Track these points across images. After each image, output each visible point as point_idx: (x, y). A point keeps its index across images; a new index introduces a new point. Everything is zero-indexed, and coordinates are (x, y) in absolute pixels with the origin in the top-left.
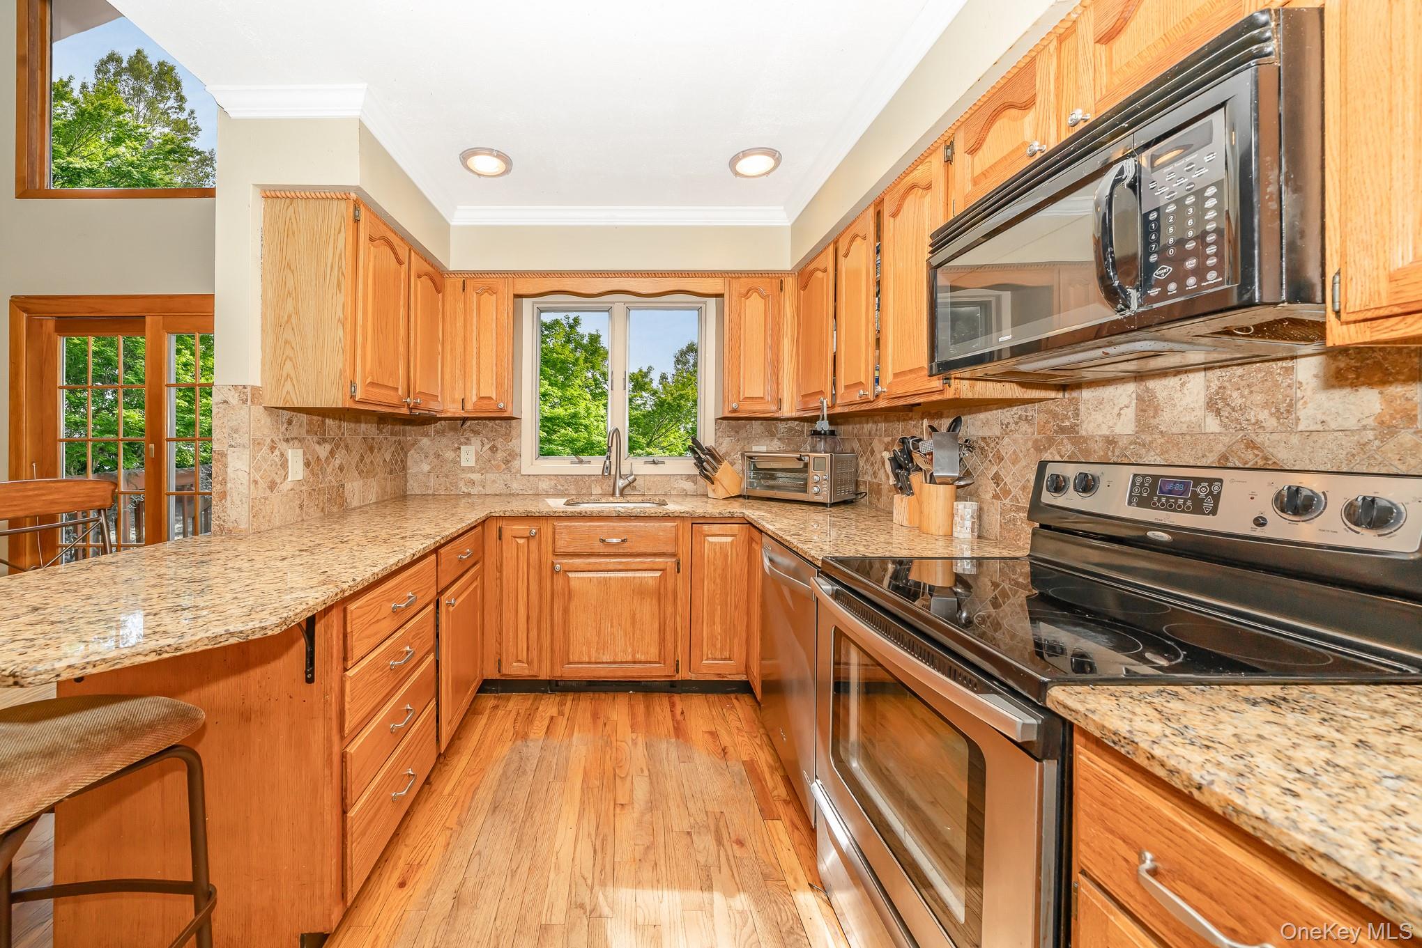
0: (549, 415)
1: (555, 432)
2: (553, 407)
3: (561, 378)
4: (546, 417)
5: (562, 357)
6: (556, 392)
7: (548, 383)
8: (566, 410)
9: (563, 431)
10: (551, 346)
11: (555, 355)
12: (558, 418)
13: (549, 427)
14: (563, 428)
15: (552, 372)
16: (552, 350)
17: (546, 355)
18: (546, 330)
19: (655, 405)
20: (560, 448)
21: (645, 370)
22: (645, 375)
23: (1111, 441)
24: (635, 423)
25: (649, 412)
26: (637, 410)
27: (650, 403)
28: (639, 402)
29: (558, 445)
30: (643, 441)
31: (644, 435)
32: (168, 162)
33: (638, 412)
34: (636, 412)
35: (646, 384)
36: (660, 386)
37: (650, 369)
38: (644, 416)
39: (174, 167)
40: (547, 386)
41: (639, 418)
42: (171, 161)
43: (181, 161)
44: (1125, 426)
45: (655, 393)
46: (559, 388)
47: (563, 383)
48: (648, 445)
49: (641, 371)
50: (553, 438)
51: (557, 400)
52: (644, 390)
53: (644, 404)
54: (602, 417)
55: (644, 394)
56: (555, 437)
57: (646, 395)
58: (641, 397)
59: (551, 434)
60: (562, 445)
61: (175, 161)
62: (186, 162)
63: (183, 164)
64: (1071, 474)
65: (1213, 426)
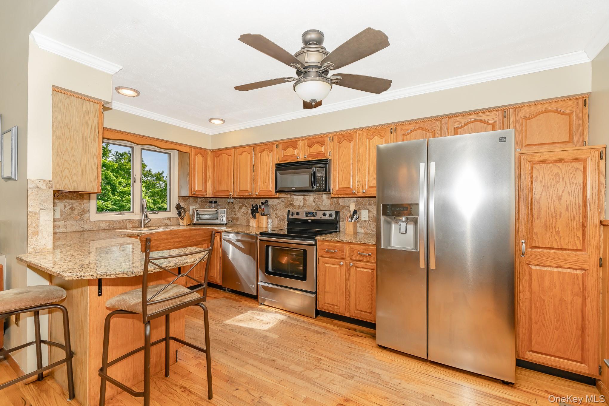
0: (122, 190)
1: (124, 197)
2: (123, 187)
3: (127, 176)
4: (121, 191)
5: (127, 167)
6: (125, 181)
7: (121, 177)
8: (129, 188)
9: (128, 197)
10: (123, 163)
11: (124, 166)
12: (126, 192)
13: (122, 195)
14: (127, 196)
15: (123, 173)
16: (123, 164)
17: (121, 166)
18: (121, 156)
19: (165, 186)
20: (126, 204)
21: (160, 172)
22: (161, 174)
23: (299, 206)
24: (157, 194)
25: (162, 189)
26: (157, 188)
27: (163, 185)
28: (158, 185)
29: (125, 202)
30: (160, 201)
31: (160, 199)
33: (158, 189)
34: (157, 189)
35: (161, 178)
36: (166, 179)
37: (163, 172)
38: (160, 191)
40: (121, 179)
41: (158, 192)
44: (302, 204)
45: (164, 182)
46: (126, 180)
47: (127, 178)
48: (162, 202)
49: (159, 173)
50: (124, 200)
51: (125, 185)
52: (160, 180)
53: (160, 186)
54: (143, 191)
55: (160, 182)
56: (124, 199)
57: (161, 182)
58: (159, 183)
59: (123, 198)
60: (127, 203)
64: (295, 212)
65: (314, 204)
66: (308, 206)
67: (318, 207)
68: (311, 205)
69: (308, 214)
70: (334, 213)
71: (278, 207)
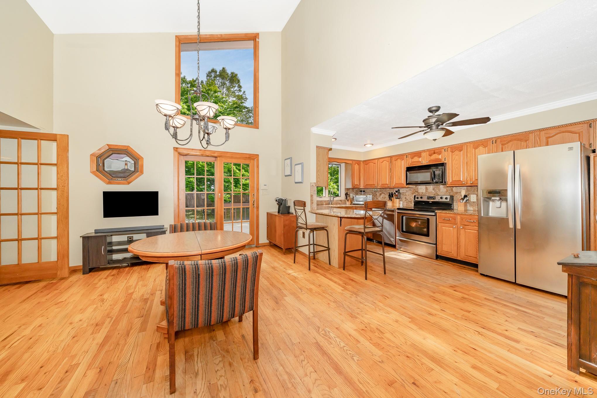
23: (422, 193)
32: (235, 112)
39: (237, 113)
42: (236, 111)
43: (240, 111)
44: (424, 191)
61: (238, 111)
62: (242, 111)
63: (241, 112)
64: (419, 197)
65: (433, 191)
66: (429, 193)
67: (437, 193)
68: (431, 192)
69: (429, 198)
70: (449, 197)
71: (407, 194)
